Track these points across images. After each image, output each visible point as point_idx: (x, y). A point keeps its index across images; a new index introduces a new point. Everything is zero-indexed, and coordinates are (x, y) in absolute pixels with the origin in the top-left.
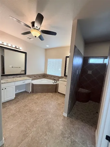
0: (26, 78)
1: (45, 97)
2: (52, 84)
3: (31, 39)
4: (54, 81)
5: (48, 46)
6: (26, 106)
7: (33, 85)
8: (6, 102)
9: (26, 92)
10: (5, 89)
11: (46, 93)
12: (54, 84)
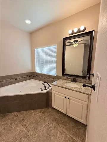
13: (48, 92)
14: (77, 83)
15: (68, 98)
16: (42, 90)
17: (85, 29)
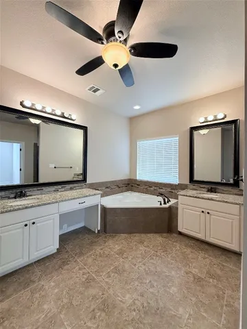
0: (86, 191)
1: (142, 248)
2: (158, 205)
3: (98, 90)
4: (161, 199)
5: (137, 107)
6: (89, 282)
7: (104, 210)
8: (35, 262)
9: (85, 230)
10: (34, 223)
11: (143, 235)
12: (163, 206)
13: (170, 207)
14: (218, 194)
15: (208, 213)
16: (161, 204)
17: (225, 117)
